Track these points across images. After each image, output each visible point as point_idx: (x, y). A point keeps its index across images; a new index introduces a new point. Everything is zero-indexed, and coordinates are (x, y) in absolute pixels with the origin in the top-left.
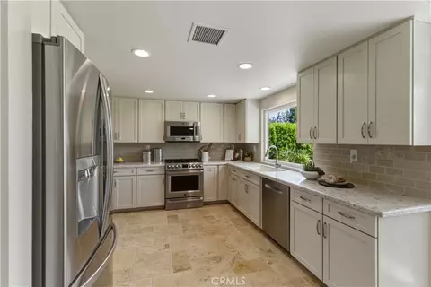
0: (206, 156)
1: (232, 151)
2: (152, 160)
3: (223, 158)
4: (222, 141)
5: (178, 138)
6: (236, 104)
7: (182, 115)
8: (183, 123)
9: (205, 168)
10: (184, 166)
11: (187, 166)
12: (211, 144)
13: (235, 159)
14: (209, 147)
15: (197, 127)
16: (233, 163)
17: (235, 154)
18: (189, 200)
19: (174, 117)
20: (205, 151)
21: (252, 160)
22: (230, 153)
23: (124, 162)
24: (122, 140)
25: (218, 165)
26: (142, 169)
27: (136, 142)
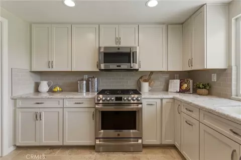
0: (145, 86)
1: (178, 82)
2: (88, 90)
3: (166, 89)
4: (164, 69)
5: (113, 66)
6: (182, 24)
7: (118, 40)
8: (119, 49)
9: (144, 102)
10: (117, 99)
11: (120, 99)
12: (152, 72)
13: (182, 91)
14: (149, 76)
15: (134, 53)
16: (178, 96)
17: (181, 86)
19: (109, 42)
20: (145, 81)
21: (209, 93)
22: (175, 84)
23: (60, 92)
24: (55, 69)
25: (162, 99)
26: (70, 100)
27: (69, 70)
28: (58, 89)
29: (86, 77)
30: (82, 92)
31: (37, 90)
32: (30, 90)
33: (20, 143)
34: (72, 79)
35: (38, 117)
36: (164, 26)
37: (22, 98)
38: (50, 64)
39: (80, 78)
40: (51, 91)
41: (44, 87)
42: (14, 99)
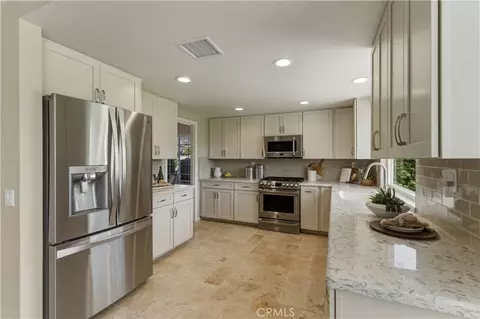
0: (313, 174)
1: (350, 170)
2: (254, 177)
4: (331, 157)
7: (282, 129)
8: (281, 138)
9: (303, 189)
10: (277, 185)
12: (323, 160)
13: (351, 182)
14: (318, 165)
17: (352, 175)
18: (276, 222)
19: (274, 133)
21: (374, 185)
22: (346, 173)
23: (231, 177)
24: (227, 157)
25: (320, 187)
26: (239, 184)
27: (238, 158)
28: (229, 174)
29: (253, 164)
30: (249, 179)
31: (212, 175)
32: (207, 176)
33: (204, 215)
34: (243, 166)
35: (216, 196)
36: (331, 112)
37: (205, 181)
38: (223, 153)
39: (247, 165)
40: (223, 176)
41: (218, 173)
42: (200, 181)
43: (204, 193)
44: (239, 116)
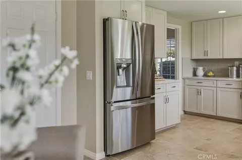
26: (222, 82)
29: (237, 63)
30: (232, 77)
32: (190, 74)
33: (187, 110)
34: (223, 66)
35: (199, 93)
39: (231, 64)
41: (200, 72)
42: (184, 79)
43: (187, 90)
44: (222, 18)
